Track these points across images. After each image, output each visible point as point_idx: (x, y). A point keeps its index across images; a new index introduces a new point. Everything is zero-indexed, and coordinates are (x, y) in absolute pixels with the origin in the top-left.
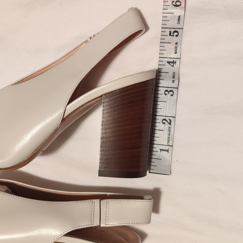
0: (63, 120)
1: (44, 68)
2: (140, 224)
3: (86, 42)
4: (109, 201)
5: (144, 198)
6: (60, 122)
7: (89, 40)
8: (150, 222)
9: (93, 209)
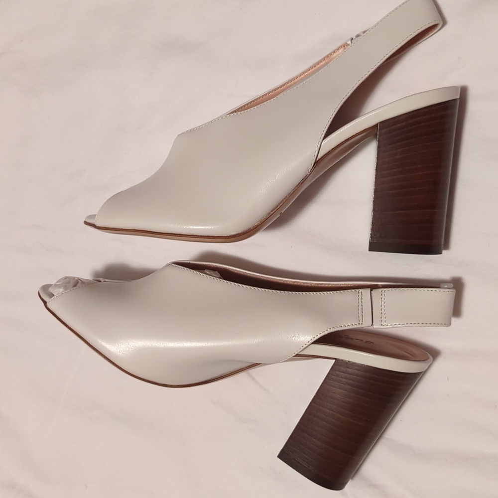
0: (316, 163)
1: (275, 90)
2: (431, 325)
3: (344, 46)
4: (385, 291)
5: (441, 286)
6: (311, 167)
7: (349, 42)
8: (450, 324)
9: (360, 303)
